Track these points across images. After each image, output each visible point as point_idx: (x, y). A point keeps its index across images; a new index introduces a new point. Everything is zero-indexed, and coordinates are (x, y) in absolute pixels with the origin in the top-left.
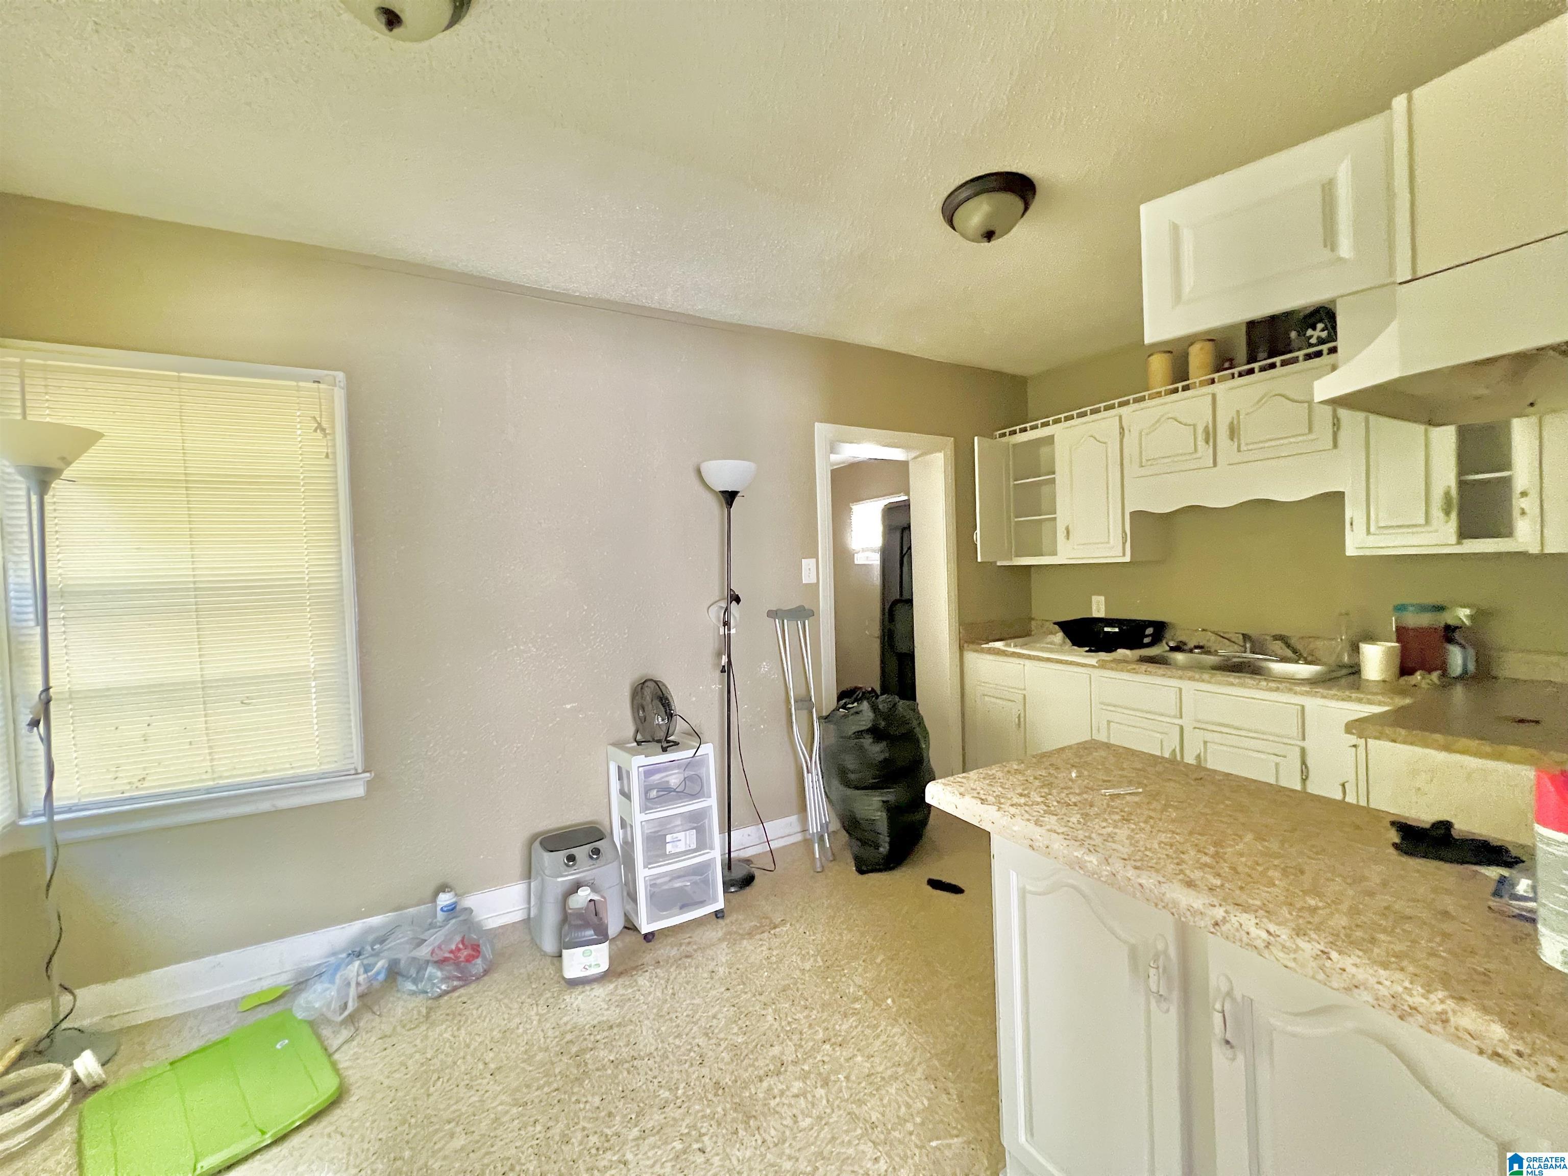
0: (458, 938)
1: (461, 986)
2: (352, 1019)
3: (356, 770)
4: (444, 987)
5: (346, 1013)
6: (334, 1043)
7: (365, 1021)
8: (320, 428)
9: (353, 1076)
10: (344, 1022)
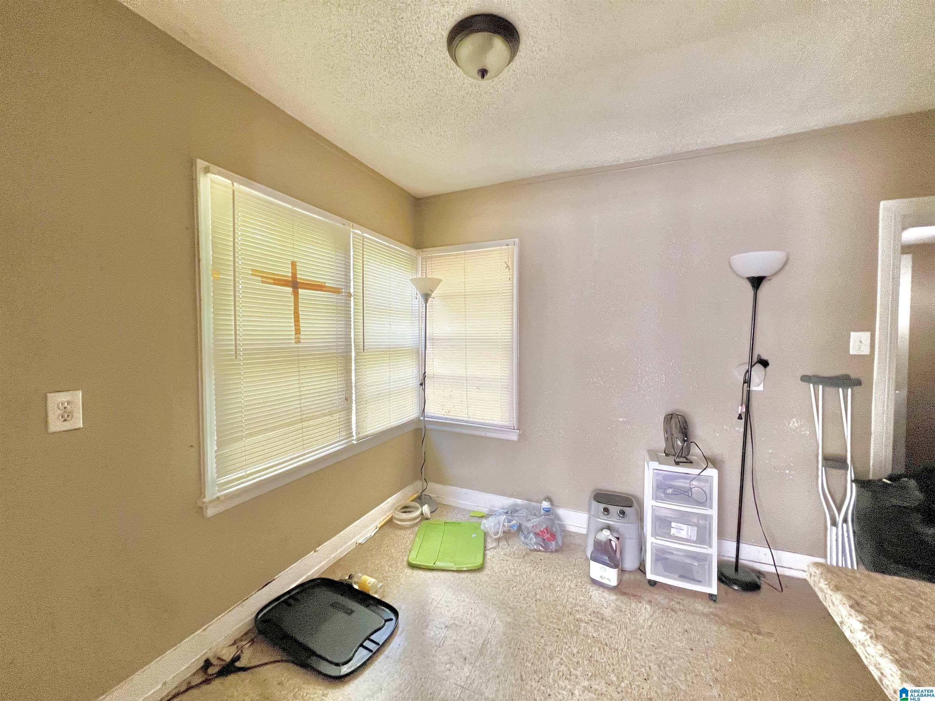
0: (544, 526)
1: (543, 551)
2: (498, 540)
3: (514, 427)
4: (535, 547)
5: (497, 537)
6: (489, 546)
7: (503, 544)
8: (508, 267)
9: (489, 564)
10: (496, 539)
